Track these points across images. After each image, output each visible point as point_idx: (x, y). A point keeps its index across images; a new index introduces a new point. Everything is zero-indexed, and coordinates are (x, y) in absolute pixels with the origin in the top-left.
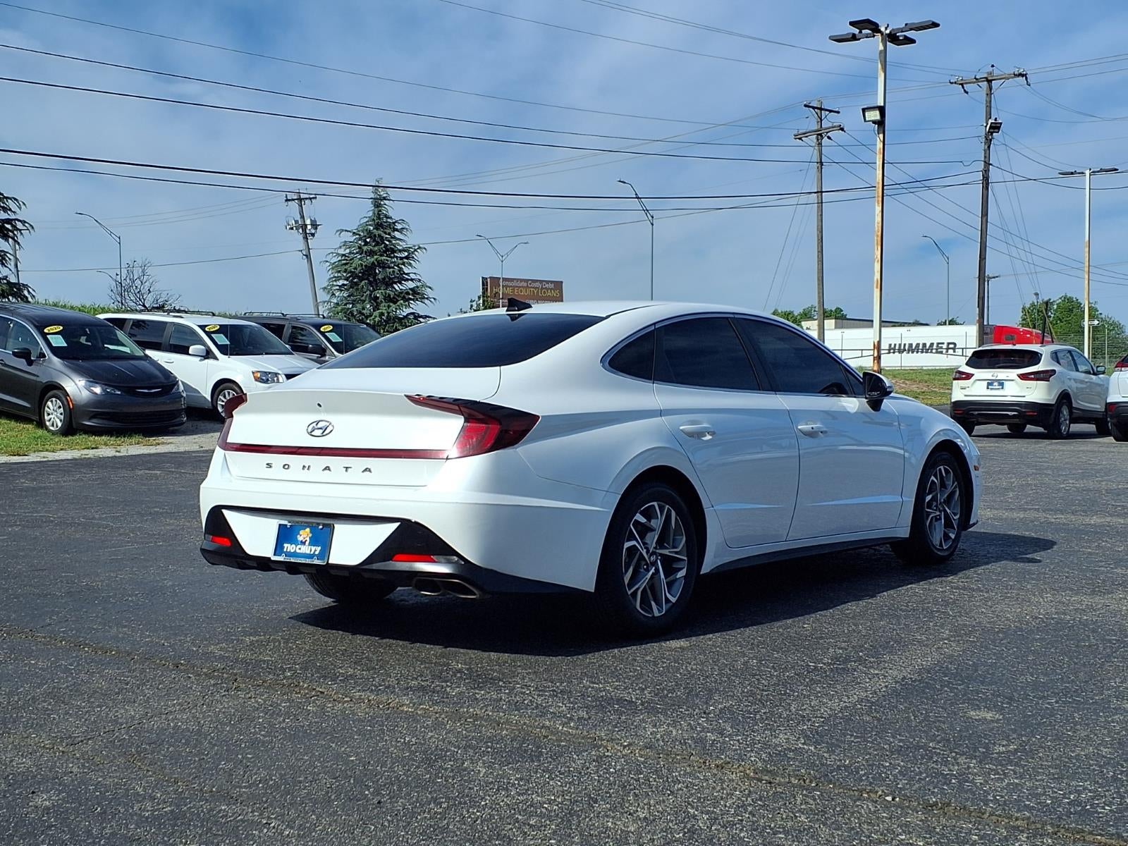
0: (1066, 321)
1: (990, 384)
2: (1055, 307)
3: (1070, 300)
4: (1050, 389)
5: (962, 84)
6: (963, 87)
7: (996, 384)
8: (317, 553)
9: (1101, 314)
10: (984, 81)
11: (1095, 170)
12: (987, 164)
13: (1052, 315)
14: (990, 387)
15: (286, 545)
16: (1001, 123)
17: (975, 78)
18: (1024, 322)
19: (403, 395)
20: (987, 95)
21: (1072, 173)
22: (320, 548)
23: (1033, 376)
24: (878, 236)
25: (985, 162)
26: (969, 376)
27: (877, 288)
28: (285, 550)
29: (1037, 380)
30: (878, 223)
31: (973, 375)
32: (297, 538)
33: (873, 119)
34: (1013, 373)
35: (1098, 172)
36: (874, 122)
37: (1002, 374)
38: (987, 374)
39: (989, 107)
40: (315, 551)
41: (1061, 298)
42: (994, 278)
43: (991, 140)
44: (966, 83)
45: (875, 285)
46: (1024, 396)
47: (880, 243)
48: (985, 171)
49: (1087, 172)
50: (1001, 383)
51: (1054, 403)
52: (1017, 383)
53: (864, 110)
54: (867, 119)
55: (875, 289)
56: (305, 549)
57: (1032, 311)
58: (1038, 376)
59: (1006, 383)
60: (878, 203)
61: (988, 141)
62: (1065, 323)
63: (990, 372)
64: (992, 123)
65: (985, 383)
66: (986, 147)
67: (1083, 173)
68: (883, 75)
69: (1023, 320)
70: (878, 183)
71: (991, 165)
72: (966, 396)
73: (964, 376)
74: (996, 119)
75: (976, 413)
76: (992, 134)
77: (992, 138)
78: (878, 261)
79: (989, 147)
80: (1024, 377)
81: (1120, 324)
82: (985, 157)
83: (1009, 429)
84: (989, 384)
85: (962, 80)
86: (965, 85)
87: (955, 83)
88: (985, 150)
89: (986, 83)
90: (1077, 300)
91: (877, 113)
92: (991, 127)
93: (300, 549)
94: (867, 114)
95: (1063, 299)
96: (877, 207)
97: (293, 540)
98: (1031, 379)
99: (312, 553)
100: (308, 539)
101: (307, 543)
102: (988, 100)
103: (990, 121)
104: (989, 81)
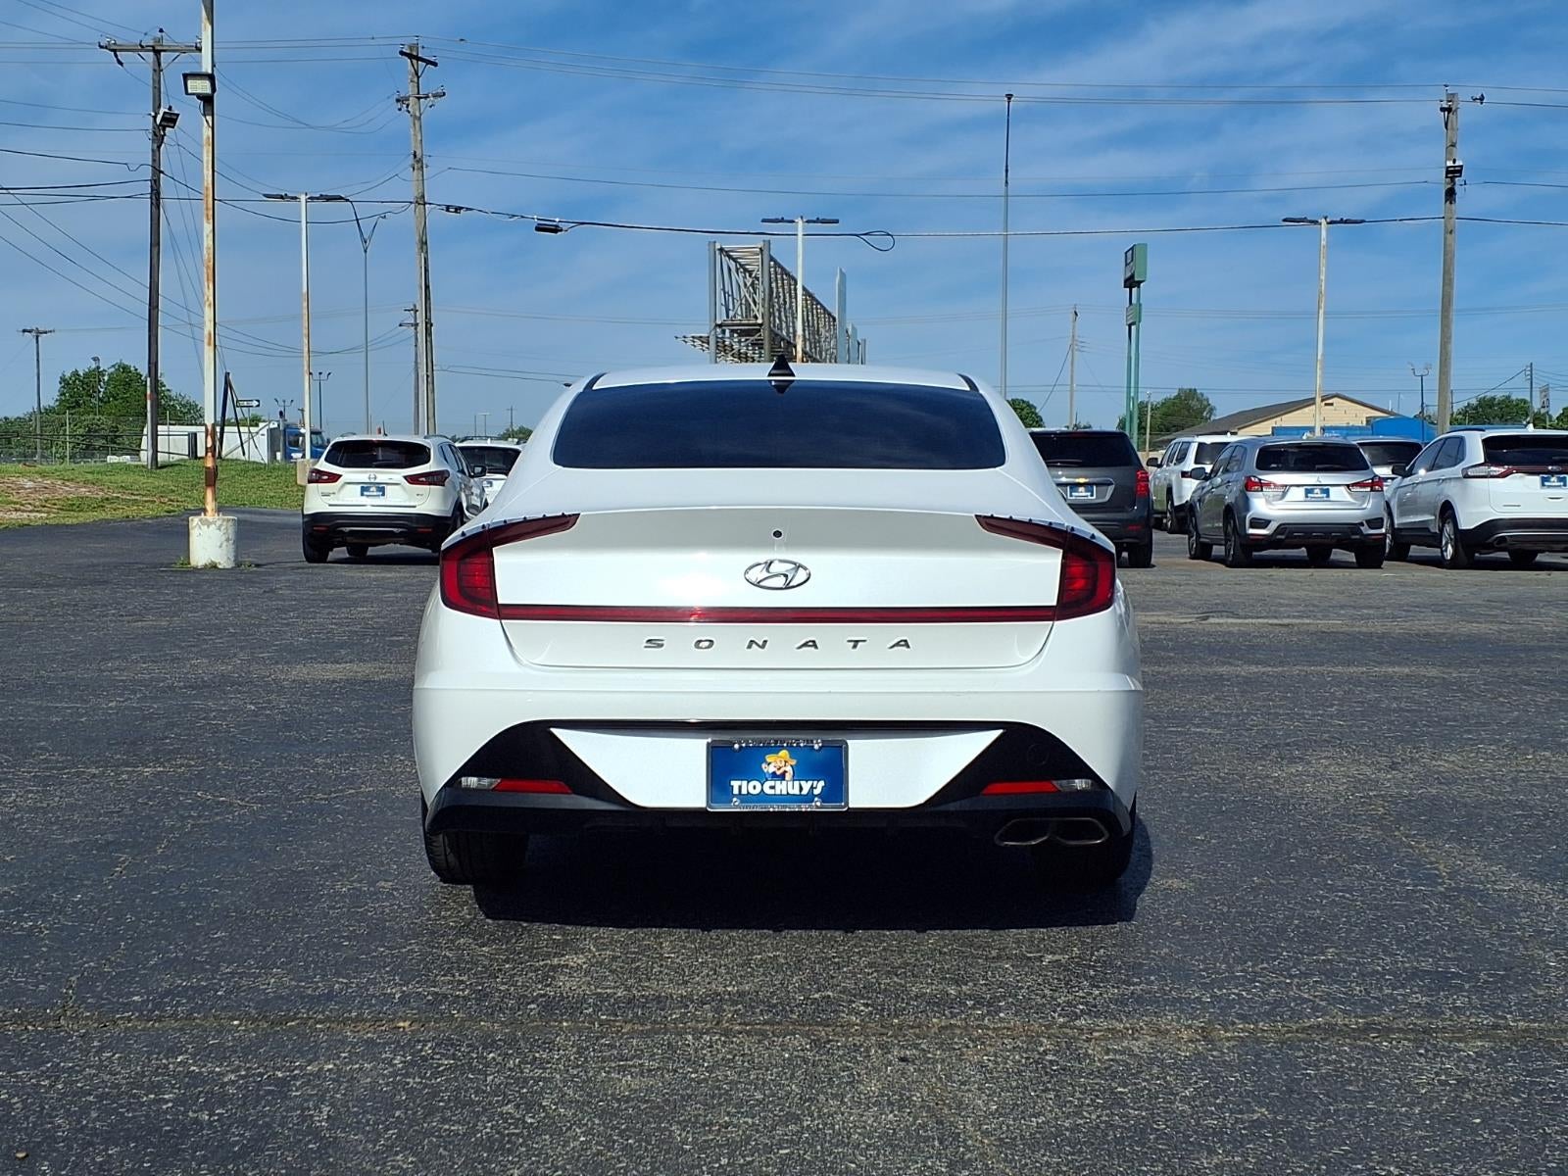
0: (122, 398)
1: (365, 489)
2: (106, 378)
3: (125, 369)
4: (445, 497)
5: (115, 51)
6: (116, 56)
7: (373, 489)
8: (817, 792)
9: (168, 390)
10: (149, 51)
11: (314, 196)
12: (157, 171)
13: (102, 390)
14: (365, 493)
15: (735, 784)
16: (178, 115)
17: (141, 45)
18: (63, 398)
19: (973, 515)
20: (155, 70)
21: (282, 197)
22: (822, 783)
23: (424, 479)
24: (208, 267)
25: (154, 167)
26: (334, 478)
27: (209, 344)
28: (736, 791)
29: (430, 484)
30: (208, 248)
31: (340, 476)
32: (762, 769)
33: (199, 91)
34: (398, 475)
35: (317, 198)
36: (200, 97)
37: (383, 475)
38: (362, 475)
39: (157, 89)
40: (812, 788)
41: (113, 366)
42: (46, 333)
43: (163, 137)
44: (121, 50)
45: (206, 341)
46: (414, 507)
47: (211, 278)
48: (155, 181)
49: (303, 198)
50: (381, 489)
51: (450, 515)
52: (404, 489)
53: (186, 77)
54: (190, 91)
55: (206, 346)
56: (788, 787)
57: (74, 382)
58: (430, 479)
59: (388, 489)
60: (208, 219)
61: (158, 139)
62: (121, 401)
63: (366, 472)
64: (165, 113)
65: (358, 488)
66: (155, 146)
67: (296, 198)
68: (210, 27)
69: (61, 395)
70: (207, 189)
71: (163, 172)
72: (330, 505)
73: (326, 477)
74: (170, 108)
75: (348, 529)
76: (164, 130)
77: (165, 135)
78: (210, 305)
79: (159, 147)
80: (413, 480)
81: (197, 406)
82: (154, 160)
83: (349, 553)
84: (363, 490)
85: (115, 44)
86: (118, 53)
87: (106, 48)
88: (153, 151)
89: (152, 54)
90: (136, 370)
91: (207, 83)
92: (163, 119)
93: (773, 787)
94: (189, 82)
95: (117, 367)
96: (205, 224)
97: (754, 773)
98: (422, 483)
99: (805, 792)
100: (789, 769)
101: (788, 776)
102: (157, 79)
103: (162, 110)
104: (157, 53)
